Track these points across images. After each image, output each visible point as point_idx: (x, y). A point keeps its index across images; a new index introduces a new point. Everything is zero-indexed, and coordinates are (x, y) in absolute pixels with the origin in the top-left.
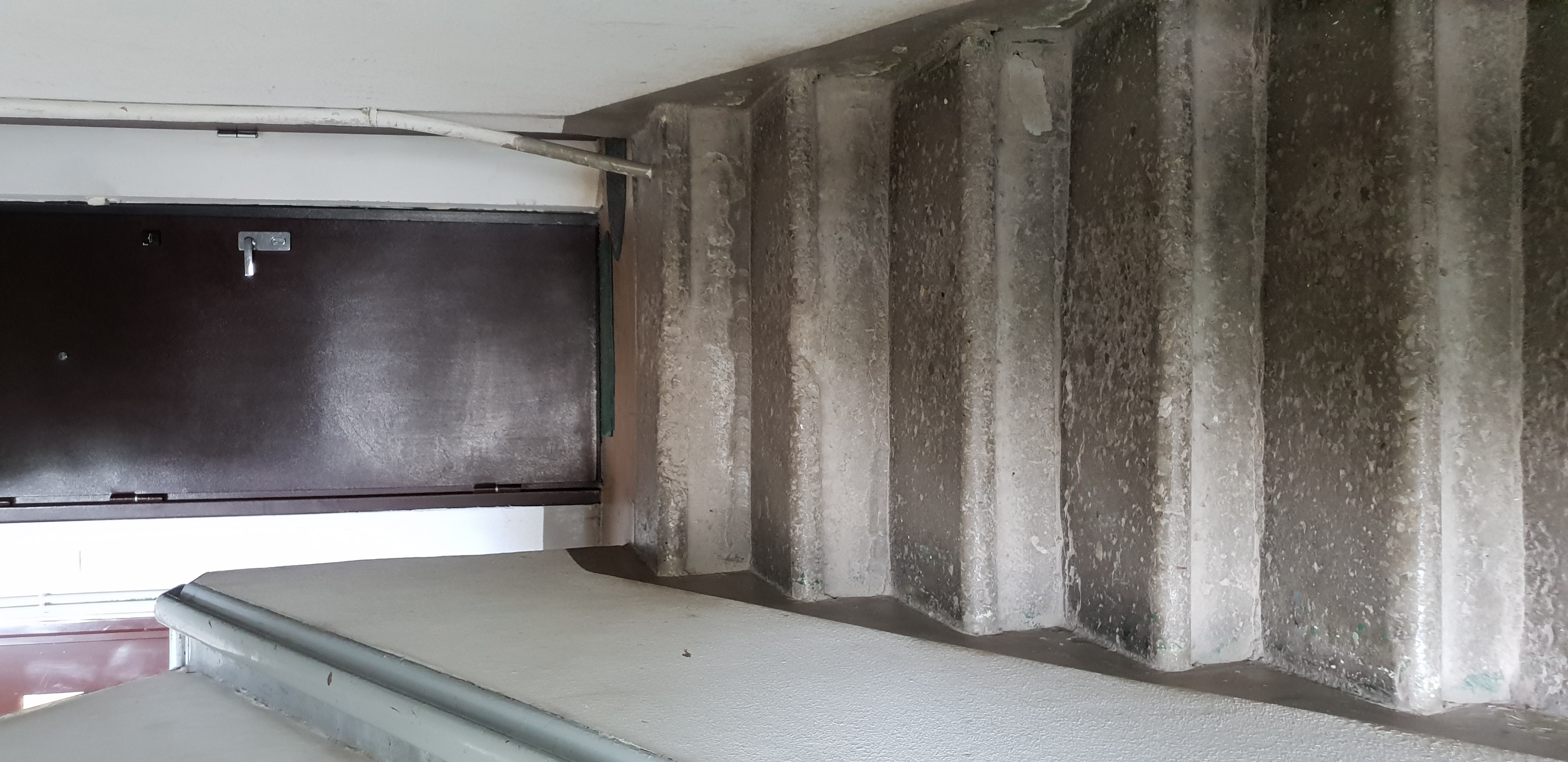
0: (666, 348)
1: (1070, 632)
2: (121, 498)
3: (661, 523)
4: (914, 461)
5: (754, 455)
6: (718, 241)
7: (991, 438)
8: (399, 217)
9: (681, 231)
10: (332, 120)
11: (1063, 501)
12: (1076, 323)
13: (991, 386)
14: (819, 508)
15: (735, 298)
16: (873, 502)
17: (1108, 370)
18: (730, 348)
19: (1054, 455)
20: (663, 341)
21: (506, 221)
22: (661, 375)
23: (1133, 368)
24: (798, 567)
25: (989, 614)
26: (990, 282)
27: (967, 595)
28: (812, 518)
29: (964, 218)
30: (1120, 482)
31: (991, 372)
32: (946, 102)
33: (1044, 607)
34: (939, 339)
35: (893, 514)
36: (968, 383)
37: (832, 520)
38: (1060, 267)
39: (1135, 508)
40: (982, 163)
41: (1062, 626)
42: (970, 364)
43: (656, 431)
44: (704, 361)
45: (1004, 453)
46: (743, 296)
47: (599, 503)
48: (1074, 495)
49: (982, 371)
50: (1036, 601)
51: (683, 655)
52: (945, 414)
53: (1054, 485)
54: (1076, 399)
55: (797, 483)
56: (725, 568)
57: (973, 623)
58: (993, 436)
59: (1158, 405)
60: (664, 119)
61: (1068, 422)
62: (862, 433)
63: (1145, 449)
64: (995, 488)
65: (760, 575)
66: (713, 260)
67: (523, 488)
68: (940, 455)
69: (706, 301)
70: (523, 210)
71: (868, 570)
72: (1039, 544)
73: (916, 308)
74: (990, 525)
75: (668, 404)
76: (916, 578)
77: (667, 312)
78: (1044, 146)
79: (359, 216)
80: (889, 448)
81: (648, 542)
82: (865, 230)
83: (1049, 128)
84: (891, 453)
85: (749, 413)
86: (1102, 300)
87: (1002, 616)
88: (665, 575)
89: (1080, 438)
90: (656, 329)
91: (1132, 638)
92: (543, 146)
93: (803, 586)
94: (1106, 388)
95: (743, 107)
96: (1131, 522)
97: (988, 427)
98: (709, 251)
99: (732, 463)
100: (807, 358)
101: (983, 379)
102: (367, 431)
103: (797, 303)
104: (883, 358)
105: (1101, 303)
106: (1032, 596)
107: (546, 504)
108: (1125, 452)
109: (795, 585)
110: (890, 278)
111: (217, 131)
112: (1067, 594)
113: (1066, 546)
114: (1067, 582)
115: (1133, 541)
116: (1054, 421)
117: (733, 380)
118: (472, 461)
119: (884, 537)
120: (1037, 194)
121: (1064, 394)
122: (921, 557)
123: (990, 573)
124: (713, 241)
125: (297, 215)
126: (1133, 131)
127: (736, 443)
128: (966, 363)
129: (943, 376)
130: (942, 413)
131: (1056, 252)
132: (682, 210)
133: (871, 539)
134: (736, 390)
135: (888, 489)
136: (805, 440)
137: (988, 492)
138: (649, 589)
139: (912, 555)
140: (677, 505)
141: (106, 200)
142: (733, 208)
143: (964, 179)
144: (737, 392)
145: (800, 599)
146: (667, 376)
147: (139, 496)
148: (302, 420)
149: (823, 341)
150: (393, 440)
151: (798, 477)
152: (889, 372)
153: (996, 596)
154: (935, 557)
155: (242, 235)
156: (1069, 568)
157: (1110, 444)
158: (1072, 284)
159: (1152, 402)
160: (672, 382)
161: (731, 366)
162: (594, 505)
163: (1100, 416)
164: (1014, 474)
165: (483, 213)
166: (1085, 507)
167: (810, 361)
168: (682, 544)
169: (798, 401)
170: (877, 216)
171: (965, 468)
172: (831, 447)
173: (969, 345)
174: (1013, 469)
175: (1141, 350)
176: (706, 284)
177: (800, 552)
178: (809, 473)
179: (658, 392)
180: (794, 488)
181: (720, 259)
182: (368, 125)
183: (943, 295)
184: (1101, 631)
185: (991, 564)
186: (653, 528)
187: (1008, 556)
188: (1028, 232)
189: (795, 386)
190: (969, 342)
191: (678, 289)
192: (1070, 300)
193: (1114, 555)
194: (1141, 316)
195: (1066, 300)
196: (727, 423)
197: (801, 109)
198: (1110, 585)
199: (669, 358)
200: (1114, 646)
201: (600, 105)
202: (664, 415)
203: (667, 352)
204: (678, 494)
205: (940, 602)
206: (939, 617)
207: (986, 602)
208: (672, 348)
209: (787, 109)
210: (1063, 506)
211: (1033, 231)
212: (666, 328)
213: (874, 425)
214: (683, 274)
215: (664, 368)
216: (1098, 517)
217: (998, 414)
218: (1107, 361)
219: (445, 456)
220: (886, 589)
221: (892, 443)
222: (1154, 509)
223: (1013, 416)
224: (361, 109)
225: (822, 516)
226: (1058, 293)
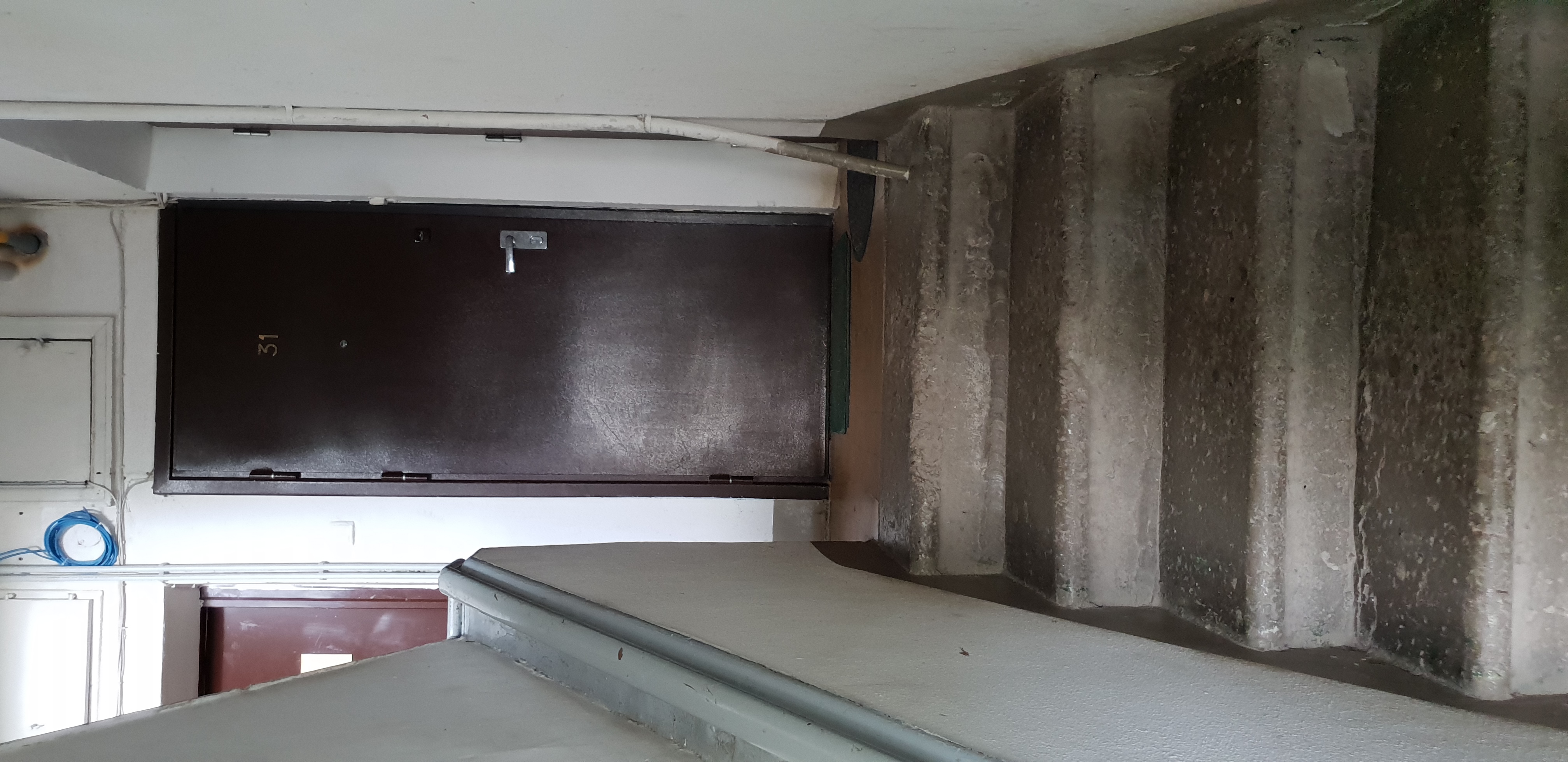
0: (921, 349)
1: (1363, 653)
2: (391, 477)
3: (913, 521)
4: (1192, 471)
5: (1010, 458)
6: (977, 242)
7: (1283, 449)
8: (647, 218)
9: (940, 232)
10: (610, 127)
11: (1357, 517)
12: (1377, 332)
13: (1285, 396)
14: (1085, 515)
15: (993, 299)
16: (1143, 510)
17: (1416, 382)
18: (986, 349)
19: (1349, 469)
20: (917, 341)
21: (745, 222)
22: (914, 374)
23: (1448, 381)
24: (1063, 573)
25: (1276, 629)
26: (1285, 289)
27: (1252, 609)
28: (1080, 525)
29: (1258, 222)
30: (1429, 499)
31: (1285, 382)
32: (1239, 102)
33: (1334, 625)
34: (1226, 344)
35: (1163, 524)
36: (1260, 391)
37: (1099, 528)
38: (1360, 274)
39: (1448, 527)
40: (1281, 165)
41: (1353, 646)
42: (1264, 372)
43: (909, 432)
44: (960, 362)
45: (1296, 464)
46: (1001, 297)
47: (827, 499)
48: (1371, 511)
49: (1275, 379)
50: (1325, 619)
51: (961, 653)
52: (1232, 422)
53: (1348, 500)
54: (1376, 410)
55: (1063, 489)
56: (977, 570)
57: (1259, 638)
58: (1285, 448)
59: (1478, 420)
60: (927, 121)
61: (1366, 435)
62: (1133, 440)
63: (1461, 465)
64: (1285, 501)
65: (1015, 579)
66: (970, 261)
67: (755, 480)
68: (1225, 465)
69: (963, 302)
70: (762, 212)
71: (1136, 579)
72: (1330, 560)
73: (1197, 312)
74: (1279, 538)
75: (921, 404)
76: (1191, 590)
77: (923, 313)
78: (1345, 147)
79: (608, 217)
80: (1162, 456)
81: (897, 539)
82: (1141, 231)
83: (1352, 129)
84: (1164, 462)
85: (1005, 415)
86: (1410, 309)
87: (1288, 633)
88: (918, 574)
89: (1380, 453)
90: (910, 329)
91: (1441, 662)
92: (804, 150)
93: (1068, 593)
94: (1413, 401)
95: (1008, 107)
96: (1441, 541)
97: (1280, 438)
98: (967, 252)
99: (986, 466)
100: (1076, 362)
101: (1277, 388)
102: (613, 421)
103: (1068, 305)
104: (1157, 363)
105: (1409, 313)
106: (1321, 613)
107: (776, 497)
108: (1435, 469)
109: (1060, 591)
110: (1166, 281)
111: (485, 136)
112: (1359, 614)
113: (1360, 564)
114: (1359, 601)
115: (1443, 561)
116: (1350, 433)
117: (989, 382)
118: (708, 453)
119: (1154, 547)
120: (1336, 198)
121: (1361, 406)
122: (1198, 569)
123: (1278, 588)
124: (971, 242)
125: (553, 215)
126: (1454, 132)
127: (990, 445)
128: (1258, 371)
129: (1231, 384)
130: (1228, 422)
131: (1356, 257)
132: (941, 211)
133: (1140, 549)
134: (991, 392)
135: (1159, 498)
136: (1073, 446)
137: (1278, 505)
138: (905, 586)
139: (1186, 567)
140: (931, 505)
141: (385, 200)
142: (994, 208)
143: (1260, 180)
144: (992, 394)
145: (1064, 605)
146: (920, 377)
147: (407, 475)
148: (554, 409)
149: (1093, 345)
150: (636, 430)
151: (1065, 483)
152: (1163, 378)
153: (1283, 612)
154: (1215, 570)
155: (504, 234)
156: (1363, 587)
157: (1417, 458)
158: (1373, 291)
159: (1471, 417)
160: (926, 382)
161: (987, 368)
162: (822, 501)
163: (1406, 429)
164: (1305, 487)
165: (724, 215)
166: (1385, 523)
167: (1079, 365)
168: (934, 544)
169: (1067, 405)
170: (1154, 217)
171: (1255, 480)
172: (1099, 453)
173: (1262, 351)
174: (1305, 482)
175: (1459, 361)
176: (964, 285)
177: (1065, 559)
178: (1077, 479)
179: (911, 391)
180: (1060, 493)
181: (978, 260)
182: (643, 131)
183: (1232, 299)
184: (1402, 653)
185: (1278, 578)
186: (903, 526)
187: (1296, 571)
188: (1326, 237)
189: (1064, 390)
190: (1263, 349)
191: (936, 290)
192: (1371, 308)
193: (1419, 575)
194: (1458, 327)
195: (1366, 307)
196: (982, 425)
197: (1076, 110)
198: (1413, 605)
199: (923, 358)
200: (1418, 668)
201: (864, 109)
202: (917, 415)
203: (921, 352)
204: (931, 494)
205: (1219, 616)
206: (1218, 631)
207: (1272, 617)
208: (926, 349)
209: (1063, 109)
210: (1356, 522)
211: (1331, 235)
212: (922, 329)
213: (1146, 431)
214: (941, 275)
215: (918, 369)
216: (1400, 534)
217: (1291, 424)
218: (1415, 372)
219: (683, 447)
220: (1155, 599)
221: (1165, 451)
222: (1471, 529)
223: (1306, 427)
224: (636, 116)
225: (1088, 523)
226: (1357, 300)
